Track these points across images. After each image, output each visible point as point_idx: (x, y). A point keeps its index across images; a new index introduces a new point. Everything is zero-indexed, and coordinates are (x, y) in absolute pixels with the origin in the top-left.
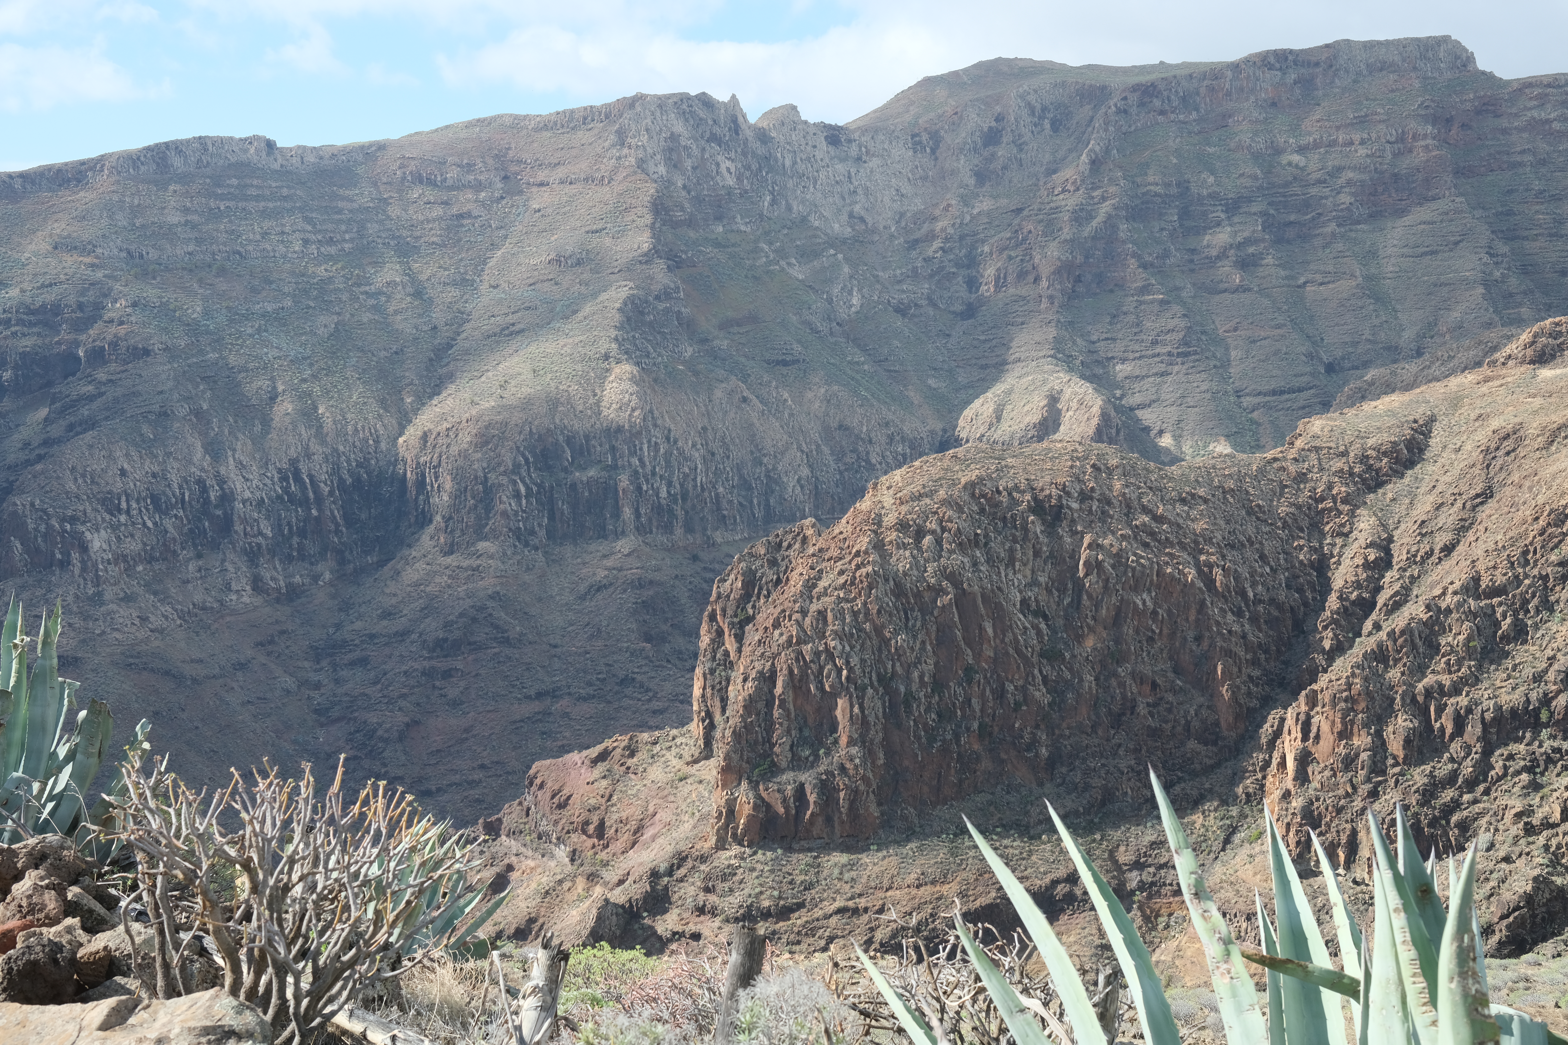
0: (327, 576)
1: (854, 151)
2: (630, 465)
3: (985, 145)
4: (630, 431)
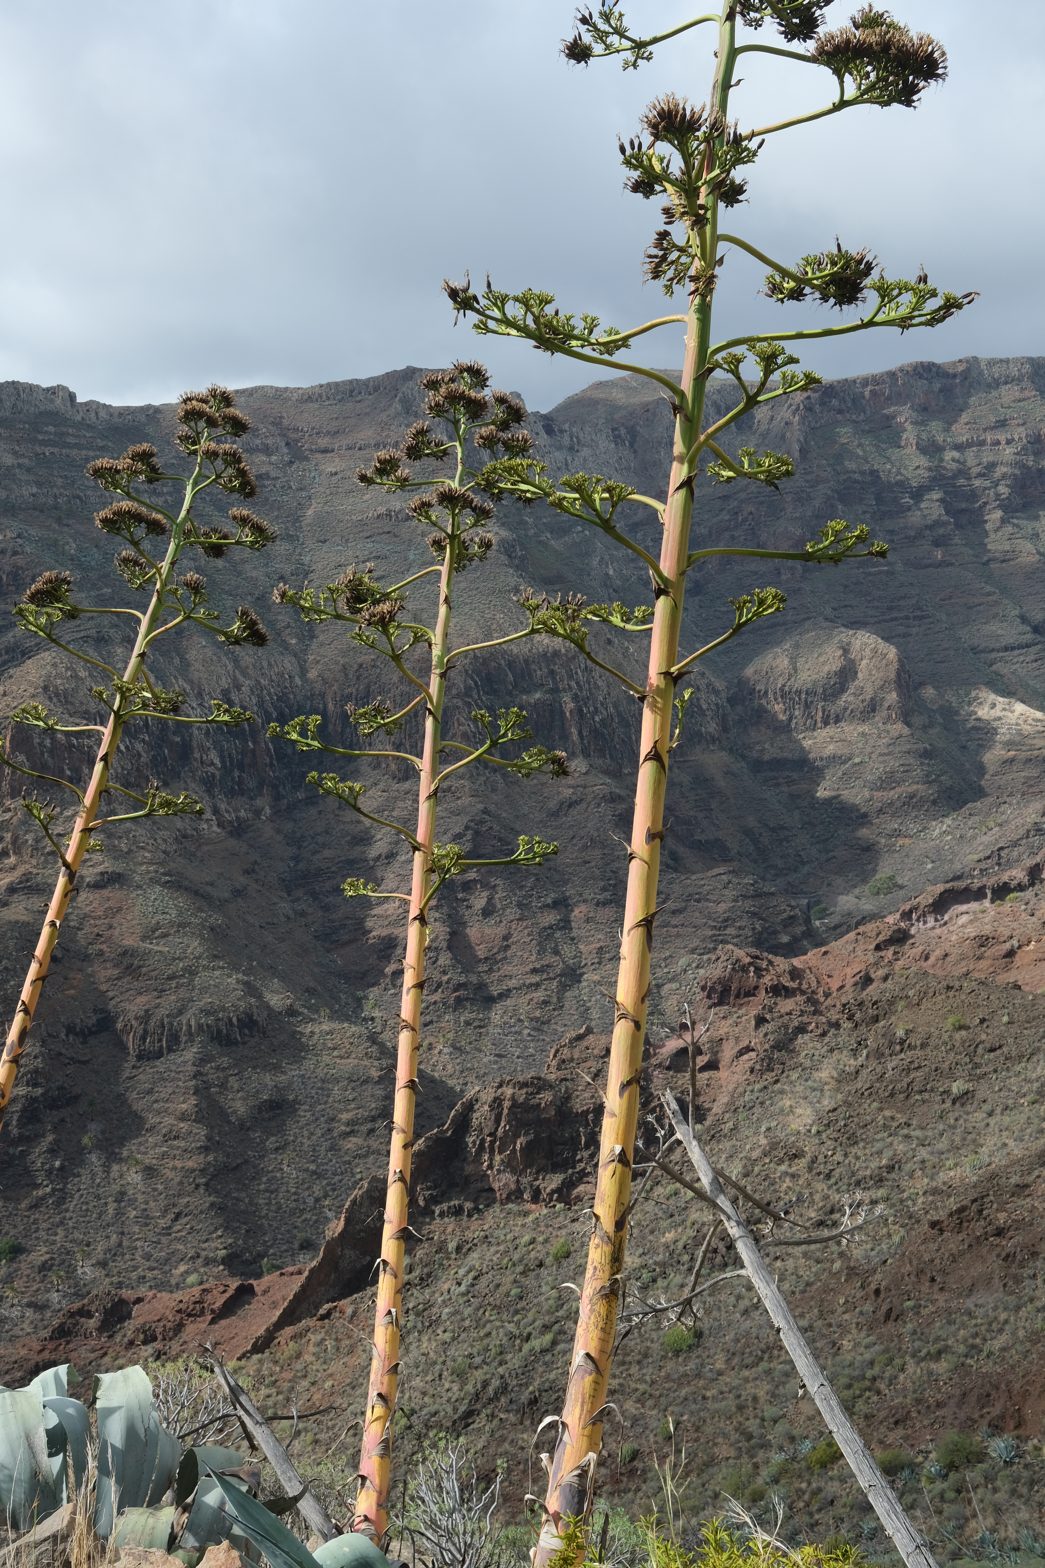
0: (268, 811)
1: (566, 440)
2: (570, 688)
4: (566, 655)
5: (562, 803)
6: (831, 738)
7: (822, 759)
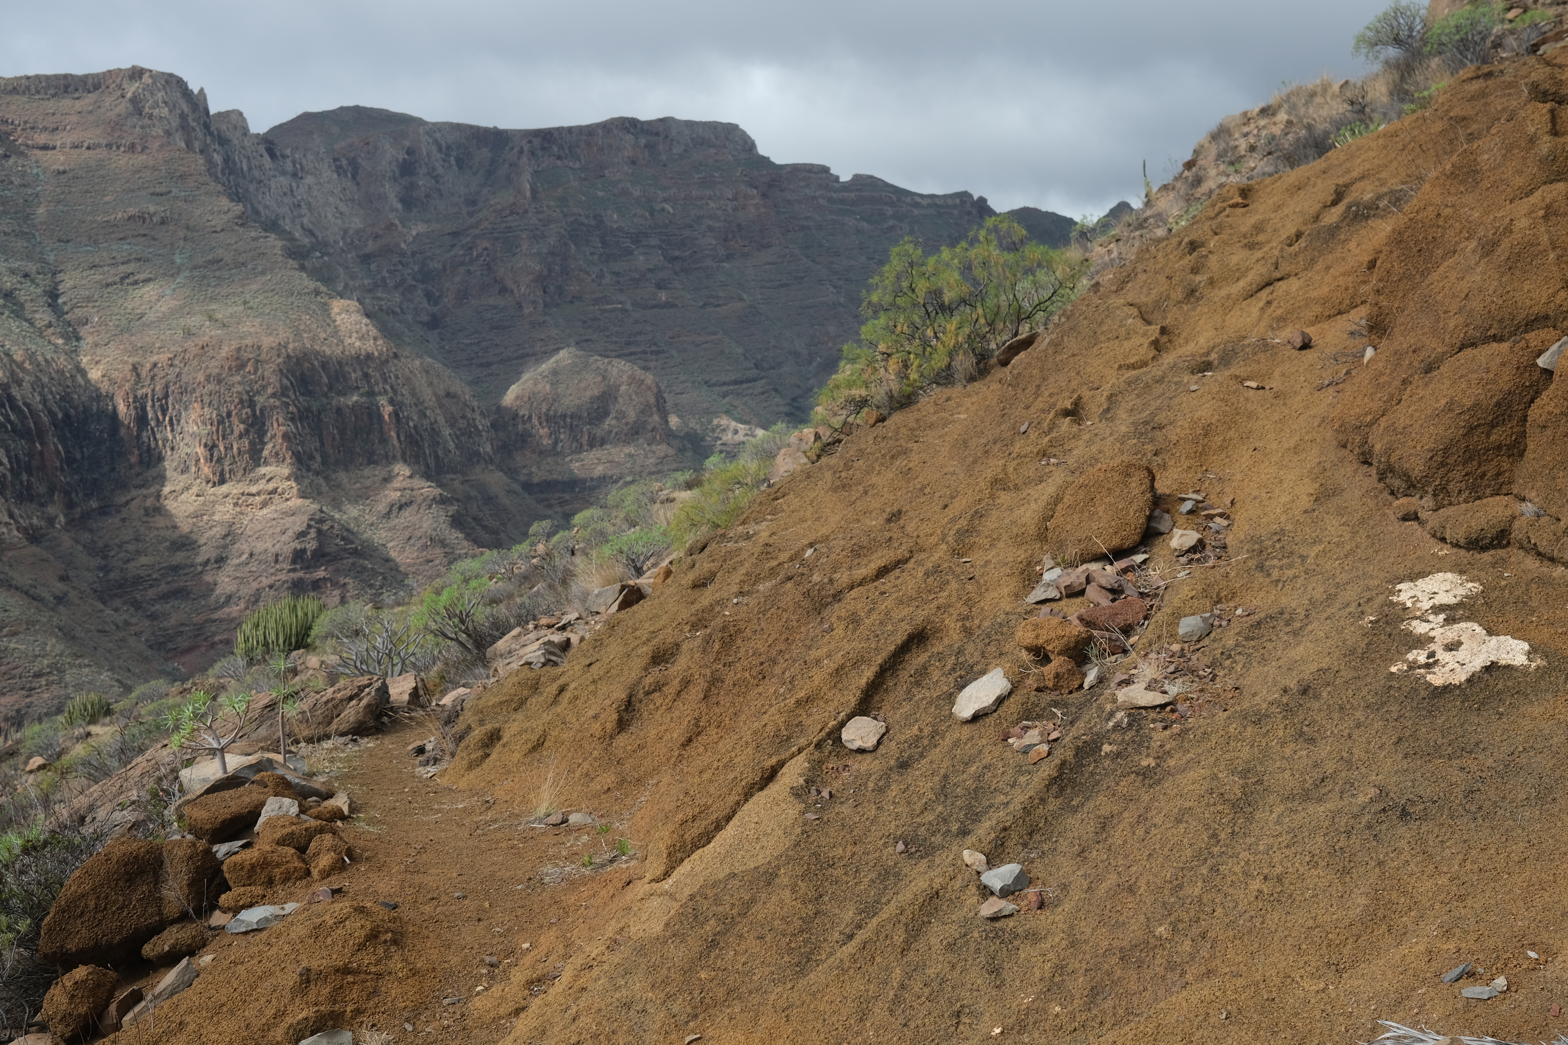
0: (62, 519)
1: (289, 166)
3: (402, 175)
4: (379, 358)
5: (392, 505)
6: (599, 459)
7: (592, 479)
